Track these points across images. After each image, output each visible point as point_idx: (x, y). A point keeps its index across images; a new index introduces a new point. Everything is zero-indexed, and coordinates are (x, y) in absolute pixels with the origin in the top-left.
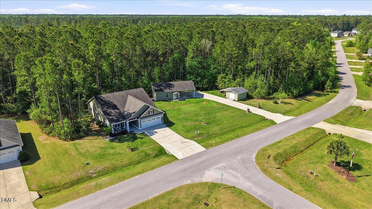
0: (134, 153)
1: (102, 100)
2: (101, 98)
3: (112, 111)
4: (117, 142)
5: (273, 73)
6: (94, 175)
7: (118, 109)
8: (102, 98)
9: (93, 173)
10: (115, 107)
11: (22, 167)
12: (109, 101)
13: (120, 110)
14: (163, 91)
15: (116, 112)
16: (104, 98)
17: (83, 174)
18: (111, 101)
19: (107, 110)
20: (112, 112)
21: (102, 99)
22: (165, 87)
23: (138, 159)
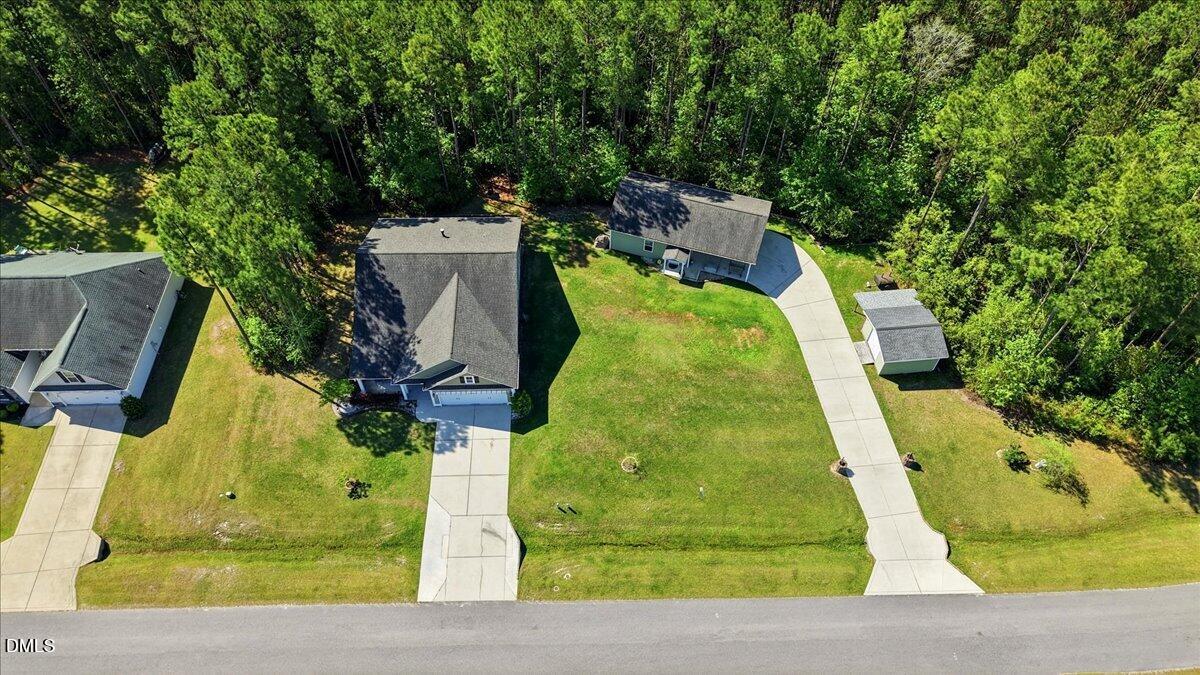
0: (350, 503)
1: (372, 275)
2: (370, 268)
3: (382, 325)
4: (348, 436)
5: (1124, 328)
6: (225, 540)
7: (402, 324)
8: (376, 268)
9: (223, 533)
10: (395, 313)
11: (122, 440)
12: (391, 285)
13: (404, 329)
14: (637, 233)
15: (391, 333)
16: (382, 268)
17: (204, 528)
18: (397, 286)
19: (370, 319)
20: (378, 329)
21: (375, 273)
22: (655, 216)
23: (341, 534)
